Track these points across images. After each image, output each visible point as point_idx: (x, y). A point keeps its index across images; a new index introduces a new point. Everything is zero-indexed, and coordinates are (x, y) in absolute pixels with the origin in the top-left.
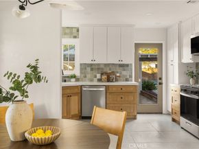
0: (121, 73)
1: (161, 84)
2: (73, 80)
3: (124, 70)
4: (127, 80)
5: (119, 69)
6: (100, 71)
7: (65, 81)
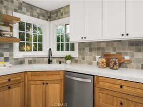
0: (132, 56)
7: (60, 63)
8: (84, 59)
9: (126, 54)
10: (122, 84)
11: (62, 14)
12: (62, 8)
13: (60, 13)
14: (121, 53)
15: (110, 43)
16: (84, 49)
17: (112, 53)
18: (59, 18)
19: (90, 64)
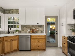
0: (39, 29)
1: (57, 34)
2: (17, 32)
3: (41, 28)
4: (42, 32)
5: (38, 28)
6: (30, 28)
7: (13, 33)
8: (23, 31)
9: (37, 29)
10: (38, 36)
11: (12, 12)
12: (13, 9)
13: (11, 11)
14: (36, 29)
15: (33, 26)
16: (23, 27)
17: (34, 29)
18: (11, 14)
19: (26, 33)
